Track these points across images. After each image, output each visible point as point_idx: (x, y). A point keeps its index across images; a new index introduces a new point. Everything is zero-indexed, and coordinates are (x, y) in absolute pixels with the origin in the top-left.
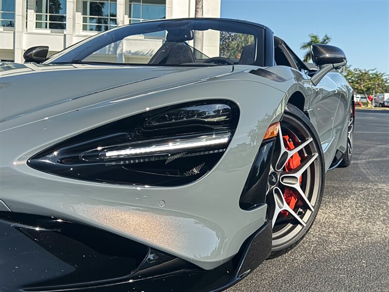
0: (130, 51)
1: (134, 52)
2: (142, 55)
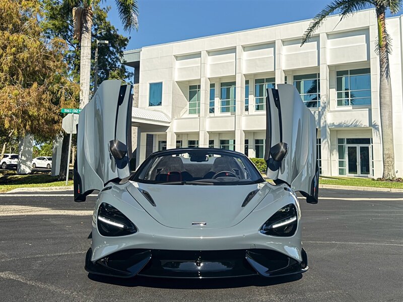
1: (337, 124)
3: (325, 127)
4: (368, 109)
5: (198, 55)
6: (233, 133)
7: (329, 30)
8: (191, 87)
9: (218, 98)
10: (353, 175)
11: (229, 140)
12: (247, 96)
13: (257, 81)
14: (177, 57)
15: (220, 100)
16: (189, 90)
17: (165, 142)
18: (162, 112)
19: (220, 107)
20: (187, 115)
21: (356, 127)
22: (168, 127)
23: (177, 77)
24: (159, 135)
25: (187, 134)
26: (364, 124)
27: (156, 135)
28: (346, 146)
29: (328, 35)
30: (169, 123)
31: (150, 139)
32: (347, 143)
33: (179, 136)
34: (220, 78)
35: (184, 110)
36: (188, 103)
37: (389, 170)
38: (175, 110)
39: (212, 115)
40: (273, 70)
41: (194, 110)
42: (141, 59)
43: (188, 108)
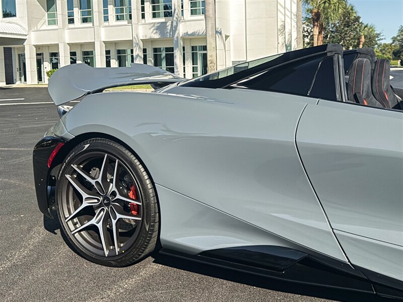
0: (187, 33)
2: (198, 35)
9: (77, 8)
12: (105, 6)
15: (79, 11)
18: (17, 24)
19: (80, 17)
20: (46, 27)
22: (26, 39)
24: (17, 48)
25: (48, 46)
27: (14, 48)
28: (199, 53)
30: (26, 35)
31: (8, 52)
33: (39, 49)
35: (42, 21)
36: (46, 13)
38: (31, 22)
39: (71, 26)
41: (52, 21)
43: (47, 19)
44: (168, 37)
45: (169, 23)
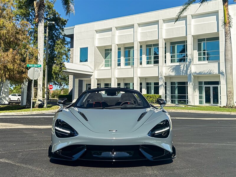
1: (198, 72)
2: (204, 74)
3: (191, 74)
4: (218, 63)
5: (110, 30)
6: (132, 79)
7: (193, 13)
8: (106, 50)
10: (208, 104)
11: (130, 83)
12: (141, 55)
13: (147, 46)
14: (97, 31)
15: (124, 58)
16: (104, 52)
17: (90, 84)
18: (88, 66)
19: (124, 62)
20: (103, 68)
21: (210, 74)
22: (92, 75)
23: (97, 44)
24: (86, 80)
25: (104, 79)
26: (215, 72)
27: (84, 80)
28: (204, 86)
29: (192, 16)
30: (93, 72)
31: (81, 82)
32: (204, 85)
33: (99, 81)
34: (124, 44)
35: (102, 64)
37: (230, 101)
38: (96, 65)
39: (119, 67)
40: (158, 39)
41: (108, 64)
42: (74, 32)
43: (104, 63)
44: (181, 75)
45: (182, 66)
